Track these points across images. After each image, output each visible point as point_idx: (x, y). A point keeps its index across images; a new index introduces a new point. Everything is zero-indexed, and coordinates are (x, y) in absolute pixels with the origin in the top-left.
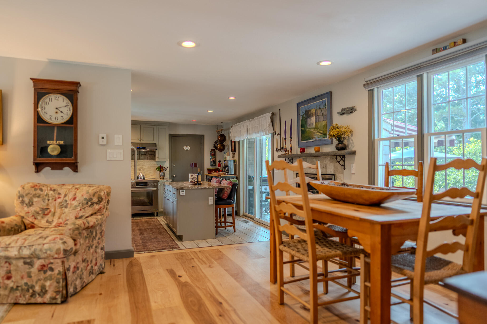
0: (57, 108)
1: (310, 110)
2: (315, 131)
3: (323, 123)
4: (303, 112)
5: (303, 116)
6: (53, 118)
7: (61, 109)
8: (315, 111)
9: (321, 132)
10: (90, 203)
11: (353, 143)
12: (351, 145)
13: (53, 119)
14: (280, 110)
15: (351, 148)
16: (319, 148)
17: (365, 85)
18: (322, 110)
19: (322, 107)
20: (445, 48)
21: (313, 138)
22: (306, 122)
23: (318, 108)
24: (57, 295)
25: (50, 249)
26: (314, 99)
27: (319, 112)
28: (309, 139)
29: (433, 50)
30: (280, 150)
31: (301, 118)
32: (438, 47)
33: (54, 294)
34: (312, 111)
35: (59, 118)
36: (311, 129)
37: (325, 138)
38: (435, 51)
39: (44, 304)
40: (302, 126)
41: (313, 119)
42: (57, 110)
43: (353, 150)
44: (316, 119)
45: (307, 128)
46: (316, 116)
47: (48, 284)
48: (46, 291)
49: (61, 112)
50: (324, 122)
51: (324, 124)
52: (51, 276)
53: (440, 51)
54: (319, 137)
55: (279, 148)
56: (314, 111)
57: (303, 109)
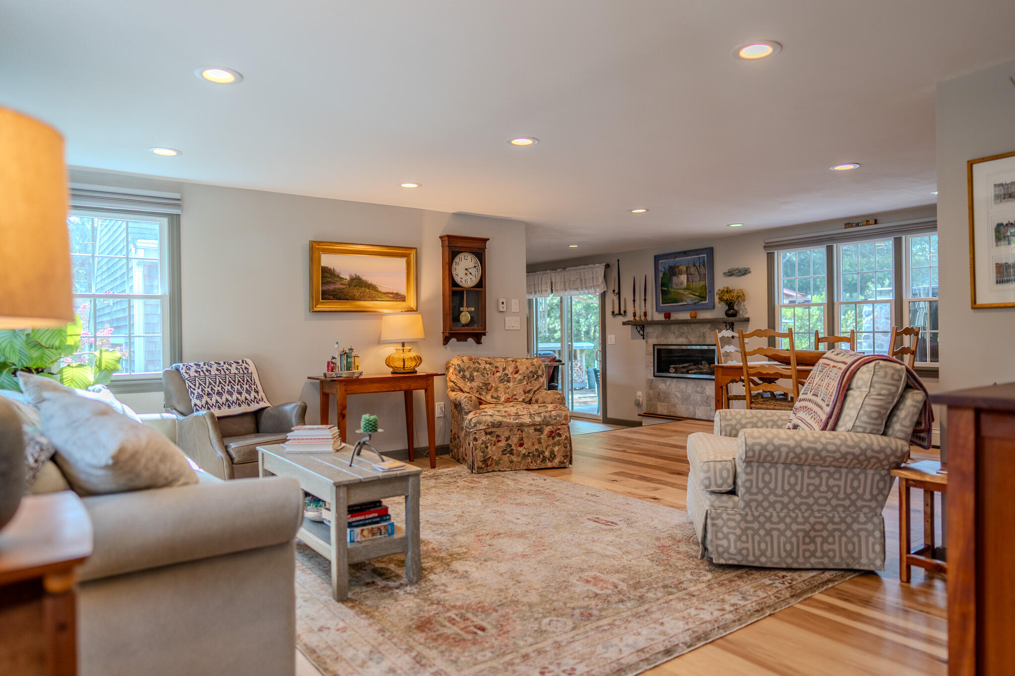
0: (466, 269)
1: (678, 267)
2: (686, 293)
3: (698, 284)
4: (665, 268)
5: (664, 272)
6: (463, 280)
7: (470, 271)
8: (687, 268)
9: (697, 294)
10: (535, 376)
11: (746, 309)
12: (743, 312)
13: (464, 282)
14: (618, 260)
15: (742, 314)
16: (696, 313)
17: (765, 247)
18: (698, 267)
19: (697, 264)
20: (857, 225)
21: (682, 301)
22: (670, 280)
23: (691, 265)
24: (565, 459)
25: (558, 415)
26: (685, 253)
27: (692, 270)
28: (676, 301)
29: (846, 224)
30: (620, 314)
31: (661, 275)
32: (851, 222)
33: (563, 458)
34: (681, 267)
35: (469, 280)
36: (678, 289)
37: (704, 302)
38: (848, 225)
39: (554, 468)
40: (663, 285)
41: (683, 278)
42: (467, 272)
43: (746, 316)
44: (688, 278)
45: (671, 287)
46: (687, 275)
47: (556, 449)
48: (555, 456)
49: (471, 273)
50: (702, 283)
51: (701, 285)
52: (559, 441)
53: (853, 227)
54: (692, 300)
55: (617, 311)
56: (685, 269)
57: (664, 264)
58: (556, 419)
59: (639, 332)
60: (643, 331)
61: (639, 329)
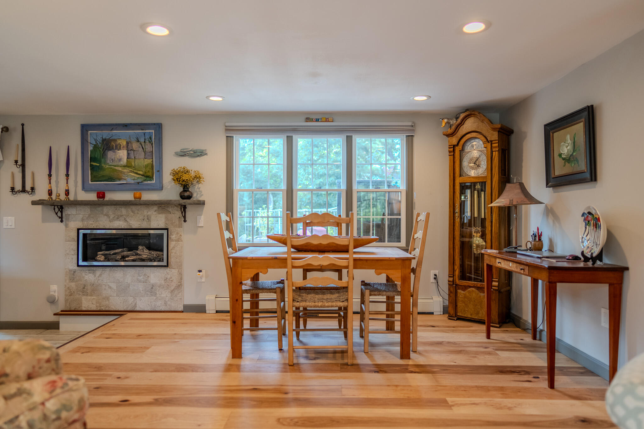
1: (115, 140)
2: (125, 171)
3: (142, 162)
4: (96, 140)
5: (95, 145)
8: (127, 143)
9: (141, 173)
11: (201, 192)
12: (197, 194)
14: (23, 125)
15: (196, 197)
16: (141, 194)
17: (226, 130)
18: (143, 144)
19: (142, 140)
20: (317, 120)
21: (120, 179)
22: (104, 155)
23: (133, 140)
26: (126, 126)
27: (135, 146)
28: (111, 179)
29: (307, 118)
30: (24, 190)
31: (90, 148)
32: (311, 117)
34: (119, 142)
36: (115, 166)
37: (149, 182)
38: (308, 120)
40: (93, 159)
41: (122, 154)
43: (201, 199)
44: (128, 154)
45: (105, 163)
46: (128, 151)
50: (148, 161)
51: (146, 163)
53: (313, 121)
54: (134, 180)
55: (18, 187)
56: (125, 143)
57: (94, 136)
58: (58, 418)
59: (57, 214)
60: (62, 212)
61: (57, 210)
